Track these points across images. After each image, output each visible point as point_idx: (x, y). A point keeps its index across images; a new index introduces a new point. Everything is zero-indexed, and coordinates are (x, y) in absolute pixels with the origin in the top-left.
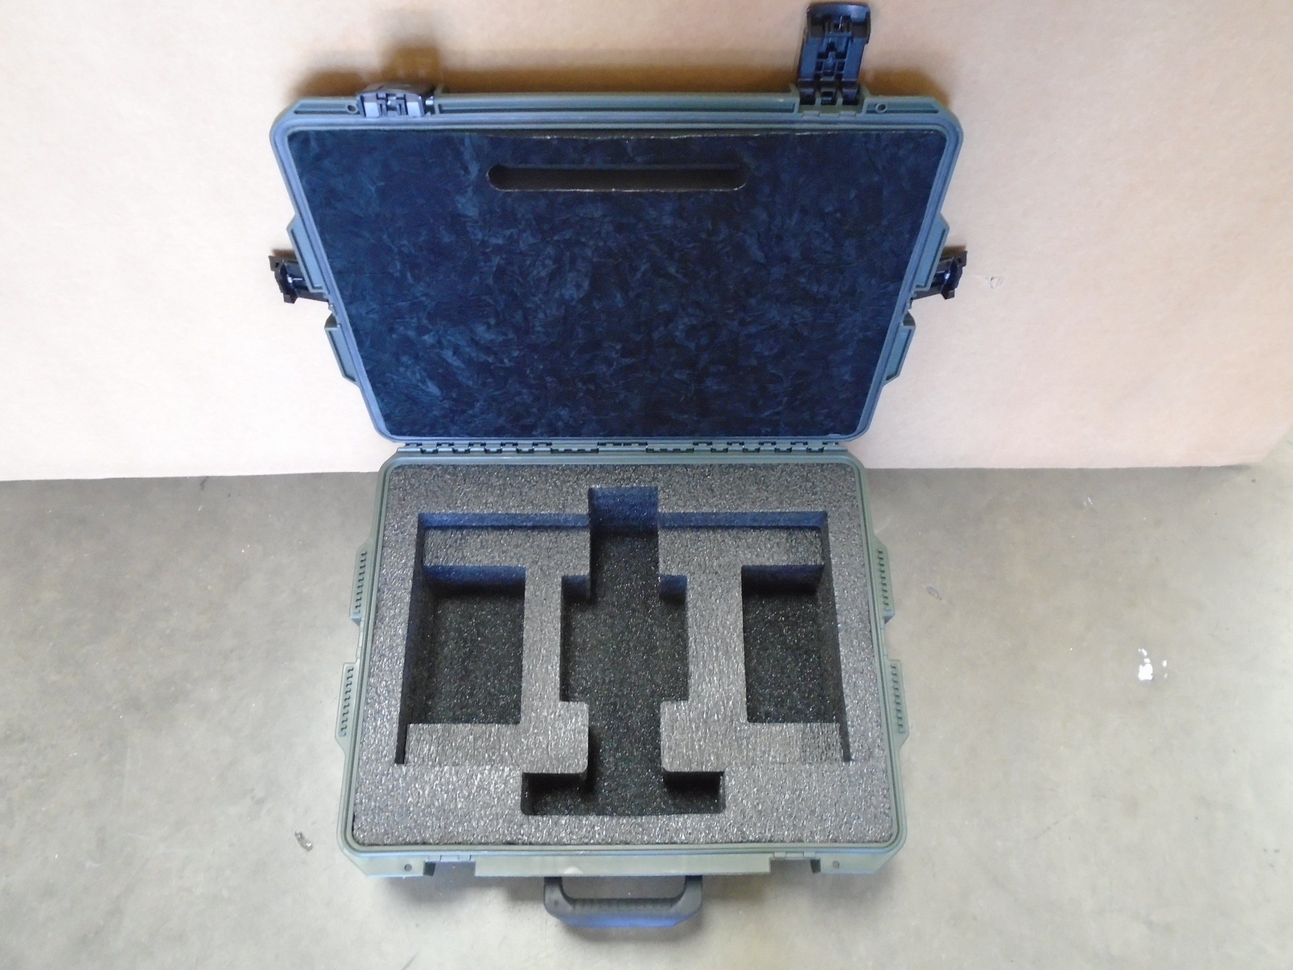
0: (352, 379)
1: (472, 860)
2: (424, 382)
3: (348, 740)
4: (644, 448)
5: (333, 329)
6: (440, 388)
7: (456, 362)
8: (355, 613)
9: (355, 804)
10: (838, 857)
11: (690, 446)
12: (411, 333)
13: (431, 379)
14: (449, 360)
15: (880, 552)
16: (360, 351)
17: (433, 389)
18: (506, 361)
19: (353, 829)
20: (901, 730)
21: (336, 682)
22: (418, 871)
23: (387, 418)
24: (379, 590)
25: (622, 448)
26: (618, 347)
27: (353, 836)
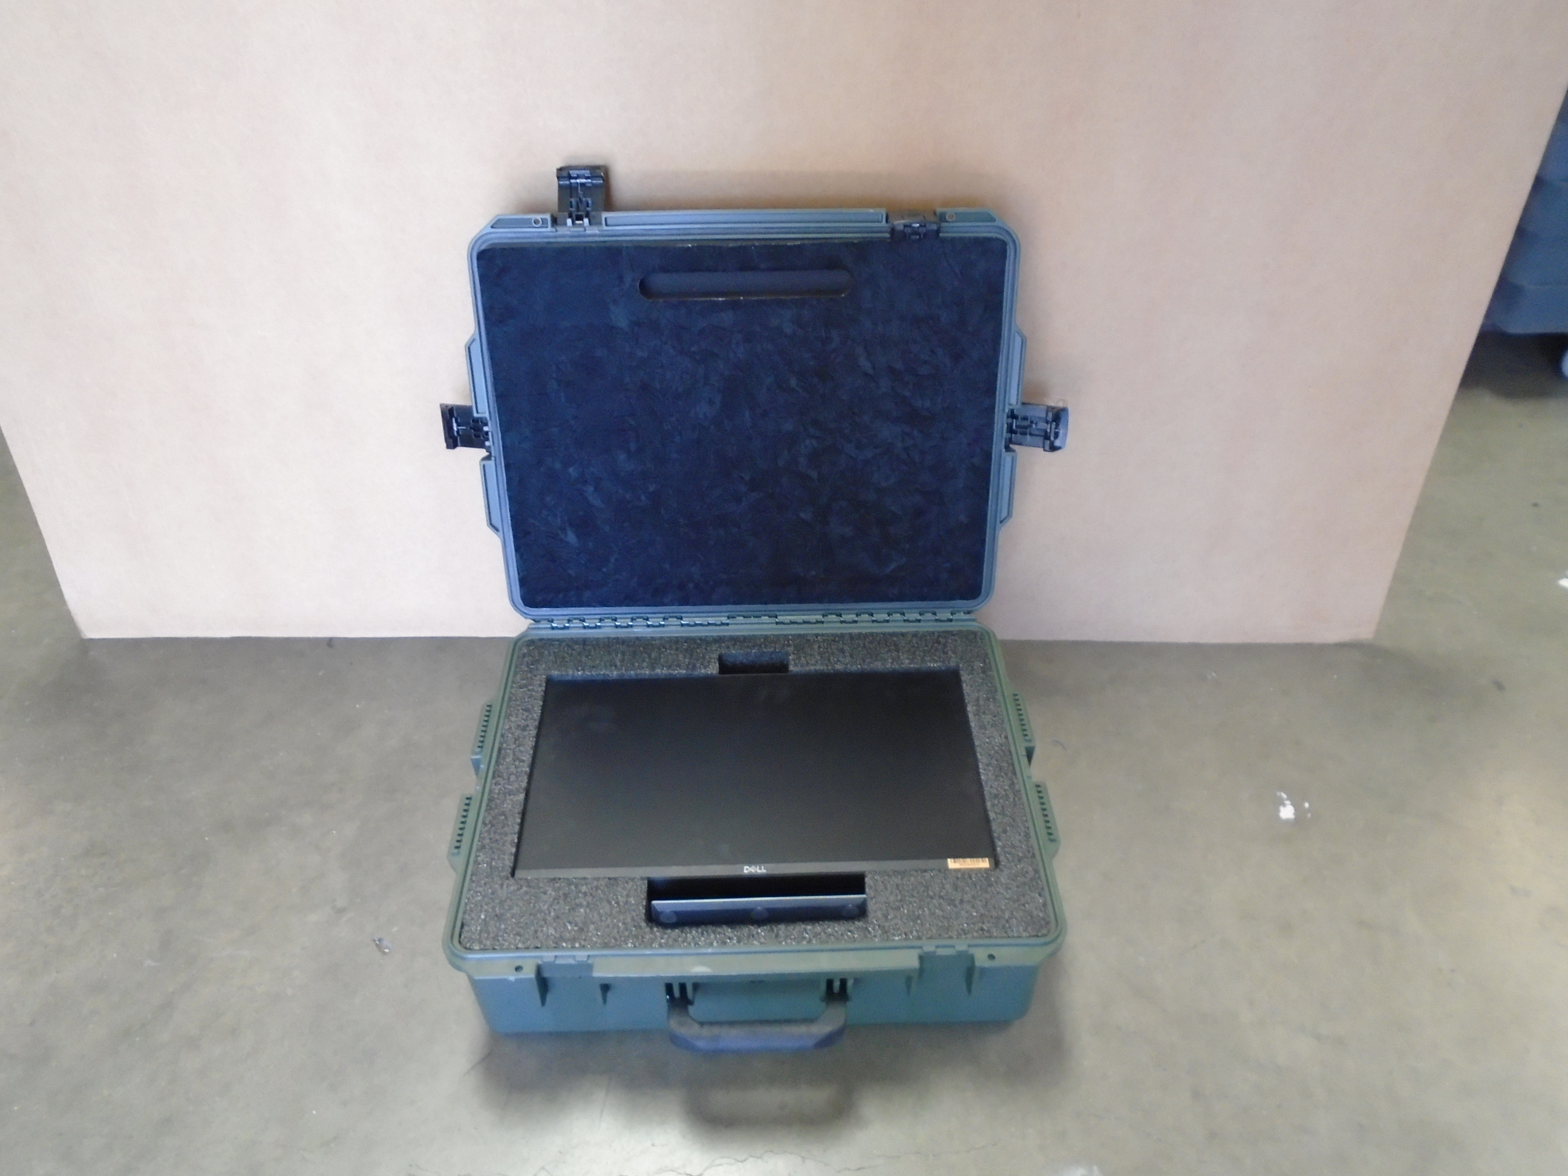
0: (496, 529)
1: (590, 962)
2: (563, 530)
3: (461, 860)
4: (773, 620)
5: (487, 463)
6: (578, 536)
7: (596, 501)
8: (477, 754)
9: (464, 913)
10: (993, 951)
11: (820, 617)
12: (558, 466)
13: (571, 525)
14: (590, 498)
15: (1016, 695)
16: (508, 490)
17: (571, 537)
18: (643, 498)
19: (460, 936)
20: (1051, 837)
21: (451, 808)
22: (529, 973)
23: (523, 582)
24: (502, 736)
25: (753, 620)
26: (747, 478)
27: (460, 942)
